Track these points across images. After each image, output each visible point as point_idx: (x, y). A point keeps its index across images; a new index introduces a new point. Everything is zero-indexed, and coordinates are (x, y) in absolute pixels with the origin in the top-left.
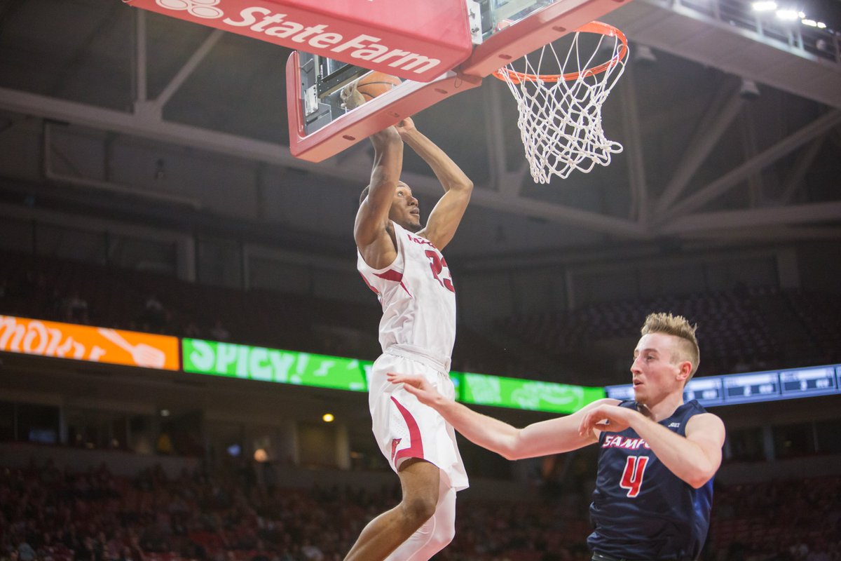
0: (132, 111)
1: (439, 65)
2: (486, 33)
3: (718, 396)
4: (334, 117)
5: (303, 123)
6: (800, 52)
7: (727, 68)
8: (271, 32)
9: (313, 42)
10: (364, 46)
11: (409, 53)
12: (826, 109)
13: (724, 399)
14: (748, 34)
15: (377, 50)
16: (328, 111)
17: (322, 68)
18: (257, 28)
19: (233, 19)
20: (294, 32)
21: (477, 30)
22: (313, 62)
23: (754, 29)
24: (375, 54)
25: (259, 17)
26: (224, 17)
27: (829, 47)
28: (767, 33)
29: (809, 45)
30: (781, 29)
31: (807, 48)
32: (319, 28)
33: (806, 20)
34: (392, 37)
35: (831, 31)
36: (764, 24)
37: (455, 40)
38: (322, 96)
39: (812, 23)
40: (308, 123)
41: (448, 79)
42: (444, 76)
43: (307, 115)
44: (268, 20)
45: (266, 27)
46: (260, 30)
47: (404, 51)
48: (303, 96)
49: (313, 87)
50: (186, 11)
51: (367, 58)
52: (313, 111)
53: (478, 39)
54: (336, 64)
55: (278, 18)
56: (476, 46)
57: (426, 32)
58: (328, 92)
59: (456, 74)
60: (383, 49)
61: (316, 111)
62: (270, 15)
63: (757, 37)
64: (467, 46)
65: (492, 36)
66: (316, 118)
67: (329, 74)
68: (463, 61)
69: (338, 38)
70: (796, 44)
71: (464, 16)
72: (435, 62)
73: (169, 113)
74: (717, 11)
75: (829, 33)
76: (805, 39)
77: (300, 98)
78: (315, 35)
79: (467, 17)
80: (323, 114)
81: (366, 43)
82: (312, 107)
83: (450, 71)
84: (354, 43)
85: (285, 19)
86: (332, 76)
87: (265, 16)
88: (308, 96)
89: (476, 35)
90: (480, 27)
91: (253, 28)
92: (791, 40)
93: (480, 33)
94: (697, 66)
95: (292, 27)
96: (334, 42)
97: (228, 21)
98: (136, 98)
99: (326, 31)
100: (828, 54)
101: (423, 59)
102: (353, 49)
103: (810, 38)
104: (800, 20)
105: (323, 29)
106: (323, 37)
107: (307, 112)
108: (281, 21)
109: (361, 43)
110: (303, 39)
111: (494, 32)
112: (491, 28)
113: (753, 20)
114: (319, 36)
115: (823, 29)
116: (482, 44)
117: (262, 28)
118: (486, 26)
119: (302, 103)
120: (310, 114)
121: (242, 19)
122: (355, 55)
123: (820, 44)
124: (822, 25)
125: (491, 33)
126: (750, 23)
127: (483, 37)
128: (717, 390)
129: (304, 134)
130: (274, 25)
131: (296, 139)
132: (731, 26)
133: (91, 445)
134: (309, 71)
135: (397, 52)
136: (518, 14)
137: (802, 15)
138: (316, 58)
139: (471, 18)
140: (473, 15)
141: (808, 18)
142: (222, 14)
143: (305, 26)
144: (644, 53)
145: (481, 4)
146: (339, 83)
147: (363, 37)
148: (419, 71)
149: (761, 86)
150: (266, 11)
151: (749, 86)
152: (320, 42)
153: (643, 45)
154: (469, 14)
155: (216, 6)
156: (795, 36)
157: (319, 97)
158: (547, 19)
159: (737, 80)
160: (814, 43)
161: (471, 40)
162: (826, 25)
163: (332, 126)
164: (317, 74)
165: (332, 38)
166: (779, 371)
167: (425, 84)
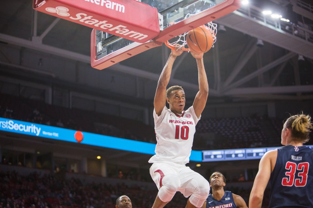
0: (31, 40)
1: (147, 37)
2: (165, 27)
3: (243, 156)
4: (108, 54)
5: (96, 55)
6: (280, 30)
7: (252, 35)
8: (87, 22)
9: (102, 27)
10: (120, 29)
11: (136, 32)
12: (288, 52)
13: (246, 157)
14: (260, 22)
15: (125, 31)
16: (106, 51)
17: (104, 35)
18: (82, 21)
19: (73, 17)
20: (95, 23)
21: (162, 25)
22: (101, 33)
23: (263, 21)
24: (124, 32)
25: (83, 17)
26: (70, 16)
27: (290, 29)
28: (267, 23)
29: (283, 28)
30: (273, 22)
31: (282, 29)
32: (104, 22)
33: (282, 18)
34: (131, 26)
35: (291, 23)
36: (267, 19)
37: (154, 28)
38: (104, 45)
39: (284, 20)
40: (98, 55)
41: (150, 42)
42: (149, 41)
43: (98, 52)
44: (86, 18)
45: (85, 21)
46: (83, 21)
47: (135, 32)
48: (97, 45)
49: (100, 42)
50: (56, 13)
51: (121, 33)
52: (100, 51)
53: (162, 29)
54: (109, 34)
55: (90, 17)
56: (161, 31)
57: (143, 25)
58: (106, 44)
59: (153, 41)
60: (127, 30)
61: (101, 51)
62: (87, 16)
63: (264, 24)
64: (158, 31)
65: (166, 28)
66: (101, 54)
67: (106, 38)
68: (156, 36)
69: (111, 26)
70: (278, 27)
71: (157, 20)
72: (146, 36)
73: (45, 41)
74: (249, 14)
75: (290, 24)
76: (282, 25)
77: (96, 46)
78: (103, 24)
79: (158, 20)
80: (104, 52)
81: (121, 28)
82: (100, 50)
83: (151, 40)
84: (117, 28)
85: (92, 18)
86: (108, 39)
87: (85, 17)
88: (98, 46)
89: (161, 27)
90: (163, 24)
91: (80, 21)
92: (276, 25)
93: (162, 26)
94: (241, 33)
95: (94, 21)
96: (109, 27)
97: (71, 18)
98: (33, 35)
99: (107, 23)
100: (290, 31)
101: (141, 35)
102: (116, 30)
103: (283, 25)
104: (280, 18)
105: (106, 22)
106: (106, 25)
107: (98, 51)
108: (91, 18)
109: (119, 28)
110: (98, 25)
111: (168, 26)
112: (167, 25)
113: (263, 17)
114: (104, 25)
115: (288, 22)
116: (163, 31)
117: (84, 21)
118: (165, 24)
119: (96, 48)
120: (99, 52)
121: (76, 17)
122: (117, 32)
123: (287, 28)
124: (288, 21)
125: (167, 27)
126: (262, 19)
127: (164, 28)
128: (243, 154)
129: (96, 59)
130: (88, 20)
131: (93, 61)
132: (254, 20)
133: (10, 163)
134: (99, 36)
135: (132, 32)
136: (177, 20)
137: (281, 16)
138: (102, 32)
139: (159, 21)
140: (160, 20)
141: (283, 17)
142: (69, 15)
143: (99, 21)
144: (222, 28)
145: (164, 16)
146: (110, 41)
147: (120, 26)
148: (140, 39)
149: (264, 42)
150: (85, 15)
151: (260, 42)
152: (105, 27)
153: (222, 25)
154: (159, 19)
155: (67, 12)
156: (278, 24)
157: (102, 46)
158: (187, 22)
159: (256, 40)
160: (285, 27)
161: (159, 29)
162: (290, 20)
163: (107, 57)
164: (102, 37)
165: (109, 26)
166: (266, 148)
167: (141, 44)
